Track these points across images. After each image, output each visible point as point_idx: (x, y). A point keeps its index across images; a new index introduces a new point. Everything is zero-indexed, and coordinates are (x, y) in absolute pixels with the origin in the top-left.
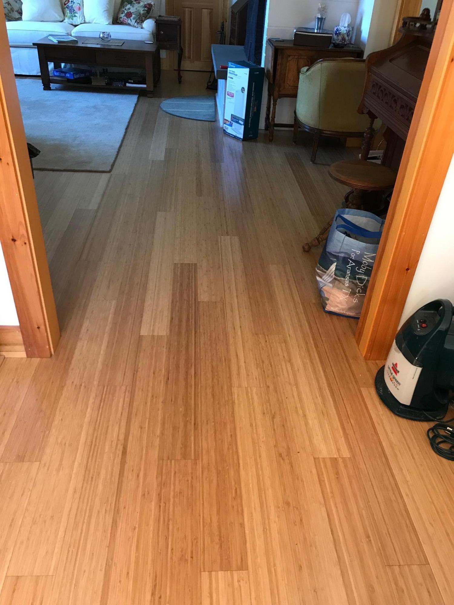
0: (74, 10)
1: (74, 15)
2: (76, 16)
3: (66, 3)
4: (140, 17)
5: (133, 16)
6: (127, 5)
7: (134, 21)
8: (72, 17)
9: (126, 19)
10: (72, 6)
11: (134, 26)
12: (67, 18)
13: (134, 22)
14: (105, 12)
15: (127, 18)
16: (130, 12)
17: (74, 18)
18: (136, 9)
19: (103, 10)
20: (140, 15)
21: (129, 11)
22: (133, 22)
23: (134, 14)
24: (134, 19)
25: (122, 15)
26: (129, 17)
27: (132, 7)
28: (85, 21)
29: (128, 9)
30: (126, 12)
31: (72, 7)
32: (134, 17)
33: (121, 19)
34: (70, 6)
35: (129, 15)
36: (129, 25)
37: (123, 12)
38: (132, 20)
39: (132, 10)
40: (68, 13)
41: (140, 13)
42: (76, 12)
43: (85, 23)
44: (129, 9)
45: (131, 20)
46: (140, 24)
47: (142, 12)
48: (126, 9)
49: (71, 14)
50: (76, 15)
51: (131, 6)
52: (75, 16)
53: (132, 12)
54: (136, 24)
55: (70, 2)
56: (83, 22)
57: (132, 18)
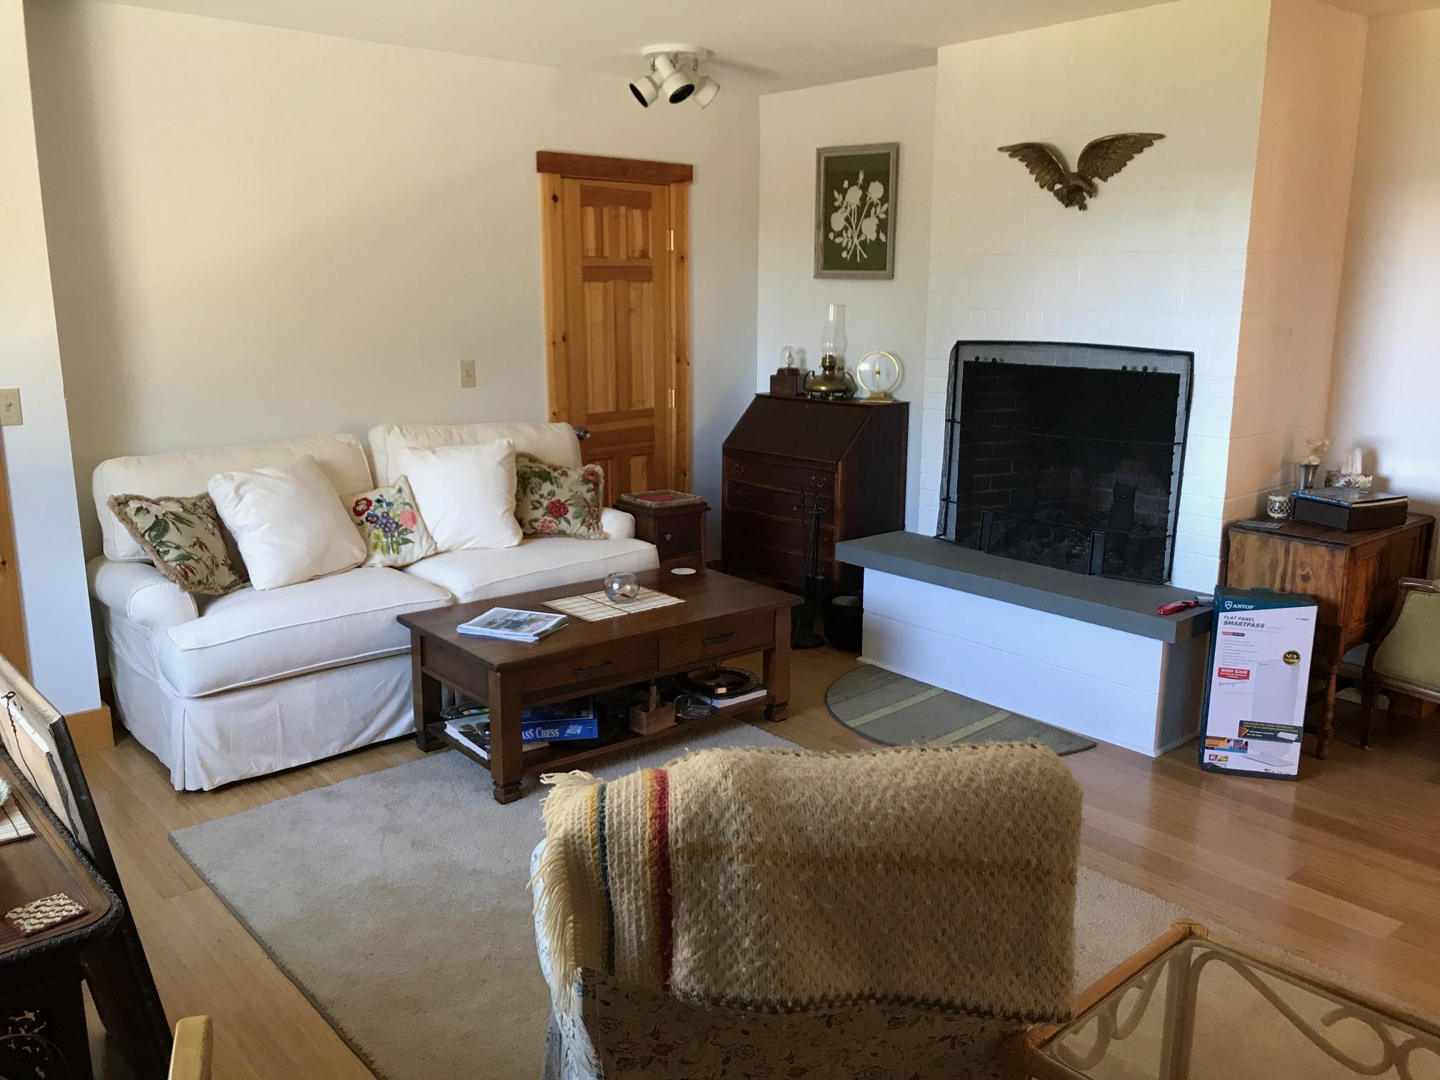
0: (398, 526)
1: (403, 539)
2: (411, 541)
3: (360, 508)
4: (590, 510)
5: (571, 510)
6: (540, 485)
7: (579, 522)
8: (395, 547)
9: (550, 522)
10: (388, 513)
11: (581, 537)
12: (379, 550)
13: (579, 525)
14: (507, 514)
15: (556, 518)
16: (559, 501)
17: (403, 547)
18: (570, 491)
19: (502, 511)
20: (588, 504)
21: (553, 499)
22: (576, 526)
23: (570, 505)
24: (576, 517)
25: (539, 513)
26: (561, 516)
27: (558, 487)
28: (435, 549)
29: (549, 494)
30: (546, 503)
31: (386, 516)
32: (575, 513)
33: (536, 525)
34: (379, 514)
35: (558, 510)
36: (562, 534)
37: (538, 505)
38: (572, 521)
39: (562, 495)
40: (378, 537)
41: (585, 500)
42: (406, 529)
43: (437, 554)
44: (552, 494)
45: (568, 522)
46: (595, 526)
47: (588, 496)
48: (542, 496)
49: (392, 536)
50: (409, 537)
51: (552, 484)
52: (407, 541)
53: (563, 501)
54: (584, 528)
55: (374, 504)
56: (433, 552)
57: (569, 516)
